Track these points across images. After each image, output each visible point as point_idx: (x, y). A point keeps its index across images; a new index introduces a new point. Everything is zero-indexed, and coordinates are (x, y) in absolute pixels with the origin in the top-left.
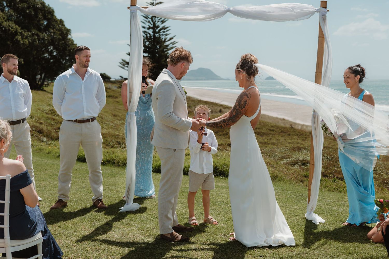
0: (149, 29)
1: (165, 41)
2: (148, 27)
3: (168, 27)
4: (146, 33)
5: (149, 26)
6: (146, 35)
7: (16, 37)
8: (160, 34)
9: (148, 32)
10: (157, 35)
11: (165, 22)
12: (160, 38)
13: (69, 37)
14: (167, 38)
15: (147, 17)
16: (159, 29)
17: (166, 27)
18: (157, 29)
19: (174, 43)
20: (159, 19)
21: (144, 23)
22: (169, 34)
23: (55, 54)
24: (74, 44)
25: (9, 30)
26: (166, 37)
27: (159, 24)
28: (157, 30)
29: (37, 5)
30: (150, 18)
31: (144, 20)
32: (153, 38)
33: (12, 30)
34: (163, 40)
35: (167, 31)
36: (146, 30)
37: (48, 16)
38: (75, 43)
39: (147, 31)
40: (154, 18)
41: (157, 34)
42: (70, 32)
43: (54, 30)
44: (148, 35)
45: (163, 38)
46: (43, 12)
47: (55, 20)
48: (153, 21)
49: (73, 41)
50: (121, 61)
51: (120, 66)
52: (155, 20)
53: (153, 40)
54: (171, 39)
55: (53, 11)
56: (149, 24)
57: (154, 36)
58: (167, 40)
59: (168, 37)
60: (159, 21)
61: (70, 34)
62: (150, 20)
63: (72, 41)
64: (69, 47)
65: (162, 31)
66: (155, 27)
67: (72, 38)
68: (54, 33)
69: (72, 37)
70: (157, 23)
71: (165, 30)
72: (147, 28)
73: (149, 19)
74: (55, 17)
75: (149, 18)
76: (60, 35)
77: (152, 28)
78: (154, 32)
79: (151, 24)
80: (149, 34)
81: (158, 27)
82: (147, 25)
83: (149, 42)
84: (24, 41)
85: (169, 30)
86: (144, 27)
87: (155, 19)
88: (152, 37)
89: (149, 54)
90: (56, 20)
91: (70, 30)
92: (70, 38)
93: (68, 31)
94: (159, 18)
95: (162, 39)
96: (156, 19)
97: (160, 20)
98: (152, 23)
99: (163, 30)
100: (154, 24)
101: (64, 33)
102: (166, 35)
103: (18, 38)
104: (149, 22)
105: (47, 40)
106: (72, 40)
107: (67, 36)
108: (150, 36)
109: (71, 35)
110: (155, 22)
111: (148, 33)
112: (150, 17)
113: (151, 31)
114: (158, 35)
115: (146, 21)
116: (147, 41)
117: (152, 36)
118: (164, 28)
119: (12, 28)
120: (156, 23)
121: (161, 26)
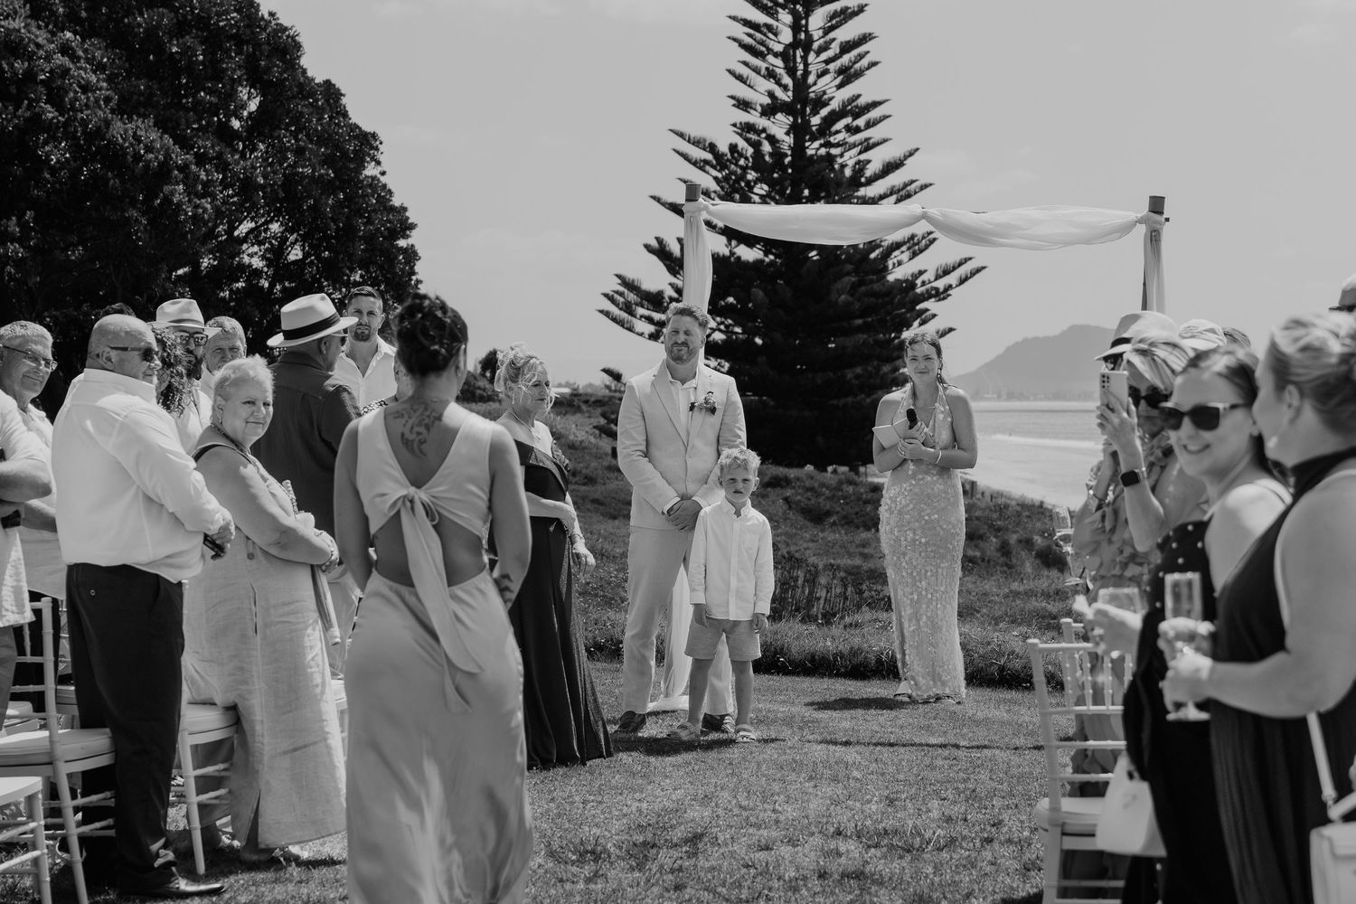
0: (768, 111)
1: (857, 181)
2: (767, 100)
3: (875, 104)
4: (753, 137)
5: (771, 95)
6: (756, 145)
7: (167, 189)
8: (831, 139)
9: (764, 130)
10: (813, 148)
11: (859, 74)
12: (830, 159)
13: (370, 170)
14: (869, 162)
15: (763, 49)
16: (824, 112)
17: (862, 101)
18: (815, 112)
19: (903, 193)
20: (828, 62)
21: (740, 78)
22: (885, 141)
23: (295, 254)
24: (393, 209)
25: (137, 157)
26: (863, 157)
27: (826, 85)
28: (815, 120)
29: (218, 14)
30: (776, 55)
31: (746, 64)
32: (791, 164)
33: (151, 156)
34: (848, 172)
35: (869, 125)
36: (754, 118)
37: (268, 69)
38: (396, 201)
39: (762, 122)
40: (799, 53)
41: (813, 139)
42: (377, 149)
43: (297, 140)
44: (767, 147)
45: (850, 159)
46: (248, 49)
47: (301, 86)
48: (791, 71)
49: (390, 192)
50: (615, 285)
51: (607, 314)
52: (806, 65)
53: (790, 171)
54: (890, 168)
55: (298, 46)
56: (771, 85)
57: (799, 149)
58: (868, 173)
59: (877, 159)
60: (825, 73)
61: (373, 159)
62: (779, 62)
63: (383, 194)
64: (369, 221)
65: (840, 125)
66: (801, 103)
67: (383, 179)
68: (299, 152)
69: (383, 173)
70: (815, 84)
71: (861, 122)
72: (759, 109)
73: (770, 58)
74: (304, 71)
75: (770, 50)
76: (328, 161)
77: (786, 108)
78: (800, 131)
79: (785, 88)
80: (772, 140)
81: (820, 103)
82: (760, 92)
83: (771, 183)
84: (197, 207)
85: (886, 117)
86: (744, 105)
87: (805, 58)
88: (788, 160)
89: (766, 255)
90: (305, 88)
91: (374, 136)
92: (373, 178)
93: (367, 143)
94: (824, 56)
95: (843, 166)
96: (811, 57)
97: (832, 67)
98: (787, 80)
99: (848, 120)
100: (801, 86)
101: (345, 153)
102: (868, 146)
103: (172, 193)
104: (771, 74)
105: (263, 187)
106: (385, 186)
107: (362, 167)
108: (778, 155)
109: (378, 163)
110: (806, 73)
111: (763, 135)
112: (779, 48)
113: (779, 127)
114: (816, 144)
115: (757, 70)
116: (757, 181)
117: (785, 148)
118: (854, 109)
119: (149, 149)
120: (811, 79)
121: (839, 98)
